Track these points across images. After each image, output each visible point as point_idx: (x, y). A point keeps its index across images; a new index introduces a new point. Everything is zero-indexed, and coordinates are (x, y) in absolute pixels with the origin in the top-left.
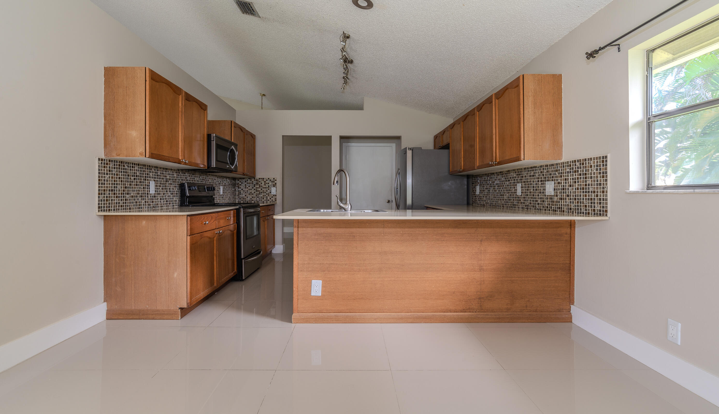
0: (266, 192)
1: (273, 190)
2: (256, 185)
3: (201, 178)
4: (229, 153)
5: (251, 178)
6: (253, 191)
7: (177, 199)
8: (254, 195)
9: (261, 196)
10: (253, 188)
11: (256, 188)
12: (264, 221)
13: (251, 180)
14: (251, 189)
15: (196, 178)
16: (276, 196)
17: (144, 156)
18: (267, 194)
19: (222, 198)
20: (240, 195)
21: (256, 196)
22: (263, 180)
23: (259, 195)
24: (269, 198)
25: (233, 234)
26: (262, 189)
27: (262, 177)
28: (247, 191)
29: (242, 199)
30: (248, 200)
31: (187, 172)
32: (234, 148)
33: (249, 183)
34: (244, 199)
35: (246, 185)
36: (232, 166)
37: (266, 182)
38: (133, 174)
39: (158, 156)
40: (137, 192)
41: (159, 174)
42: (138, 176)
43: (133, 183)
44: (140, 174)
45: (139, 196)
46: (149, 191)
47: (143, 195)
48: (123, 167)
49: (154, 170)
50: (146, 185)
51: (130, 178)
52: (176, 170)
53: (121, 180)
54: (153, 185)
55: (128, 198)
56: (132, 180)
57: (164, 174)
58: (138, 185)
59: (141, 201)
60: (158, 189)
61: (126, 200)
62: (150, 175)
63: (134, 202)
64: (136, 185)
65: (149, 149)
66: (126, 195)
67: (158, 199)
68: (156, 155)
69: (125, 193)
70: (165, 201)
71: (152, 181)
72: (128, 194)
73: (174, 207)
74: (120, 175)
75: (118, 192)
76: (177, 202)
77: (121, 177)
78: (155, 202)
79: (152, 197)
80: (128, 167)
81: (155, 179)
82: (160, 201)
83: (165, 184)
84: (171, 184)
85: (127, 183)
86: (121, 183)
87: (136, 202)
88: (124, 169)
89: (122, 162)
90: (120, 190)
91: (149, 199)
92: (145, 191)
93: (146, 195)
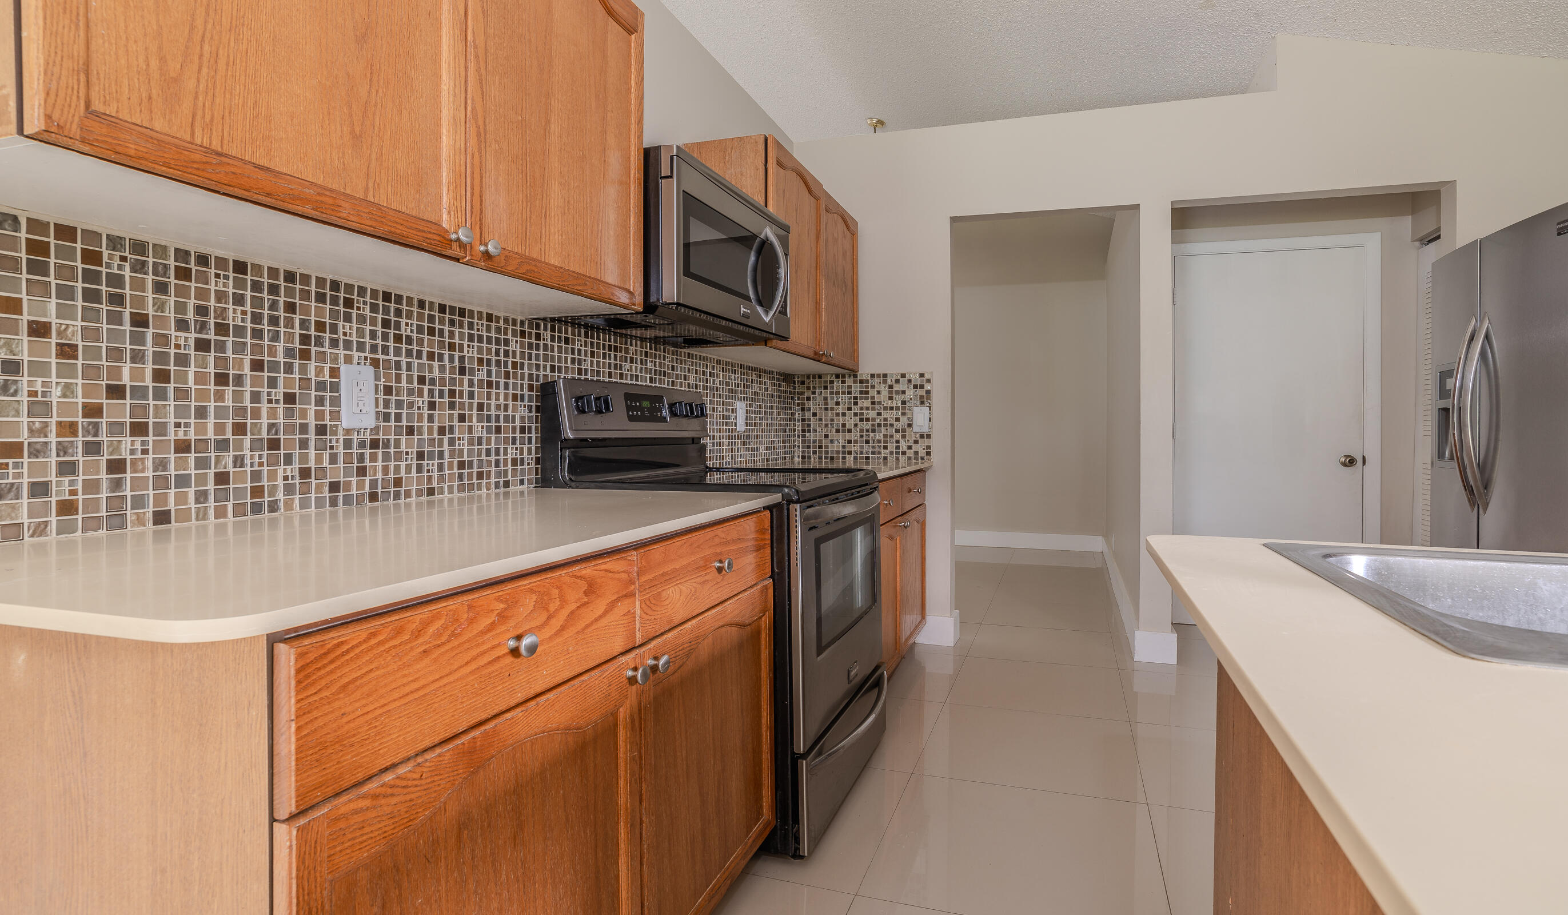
0: (895, 423)
1: (920, 416)
2: (861, 399)
3: (651, 366)
4: (752, 258)
5: (844, 376)
6: (850, 421)
7: (529, 452)
8: (855, 436)
9: (878, 436)
10: (850, 409)
11: (862, 408)
12: (891, 538)
13: (843, 382)
14: (844, 414)
15: (626, 366)
16: (929, 436)
17: (13, 127)
18: (897, 431)
19: (744, 443)
20: (807, 434)
21: (862, 436)
22: (885, 382)
23: (872, 435)
24: (903, 446)
25: (756, 635)
26: (879, 414)
27: (882, 372)
28: (832, 420)
29: (815, 447)
30: (832, 452)
31: (583, 339)
32: (773, 238)
33: (838, 393)
34: (820, 447)
35: (826, 399)
36: (767, 312)
37: (895, 389)
38: (191, 315)
39: (194, 157)
40: (231, 421)
41: (412, 331)
42: (240, 331)
43: (193, 365)
44: (257, 318)
45: (247, 444)
46: (336, 416)
47: (282, 437)
48: (79, 265)
49: (374, 308)
50: (305, 382)
51: (162, 340)
52: (521, 321)
53: (58, 344)
54: (361, 386)
55: (142, 454)
56: (178, 346)
57: (441, 333)
58: (239, 380)
59: (265, 468)
60: (399, 404)
61: (116, 466)
62: (341, 330)
63: (202, 479)
64: (222, 379)
65: (64, 73)
66: (121, 434)
67: (405, 457)
68: (177, 146)
69: (110, 424)
70: (451, 466)
71: (359, 364)
72: (139, 429)
73: (512, 488)
74: (50, 310)
75: (24, 419)
76: (528, 464)
77: (63, 327)
78: (376, 469)
79: (355, 445)
80: (139, 267)
81: (381, 357)
82: (415, 463)
83: (453, 381)
84: (490, 384)
85: (129, 364)
86: (54, 361)
87: (222, 478)
88: (91, 277)
89: (76, 229)
90: (54, 404)
91: (333, 459)
92: (304, 413)
93: (312, 436)
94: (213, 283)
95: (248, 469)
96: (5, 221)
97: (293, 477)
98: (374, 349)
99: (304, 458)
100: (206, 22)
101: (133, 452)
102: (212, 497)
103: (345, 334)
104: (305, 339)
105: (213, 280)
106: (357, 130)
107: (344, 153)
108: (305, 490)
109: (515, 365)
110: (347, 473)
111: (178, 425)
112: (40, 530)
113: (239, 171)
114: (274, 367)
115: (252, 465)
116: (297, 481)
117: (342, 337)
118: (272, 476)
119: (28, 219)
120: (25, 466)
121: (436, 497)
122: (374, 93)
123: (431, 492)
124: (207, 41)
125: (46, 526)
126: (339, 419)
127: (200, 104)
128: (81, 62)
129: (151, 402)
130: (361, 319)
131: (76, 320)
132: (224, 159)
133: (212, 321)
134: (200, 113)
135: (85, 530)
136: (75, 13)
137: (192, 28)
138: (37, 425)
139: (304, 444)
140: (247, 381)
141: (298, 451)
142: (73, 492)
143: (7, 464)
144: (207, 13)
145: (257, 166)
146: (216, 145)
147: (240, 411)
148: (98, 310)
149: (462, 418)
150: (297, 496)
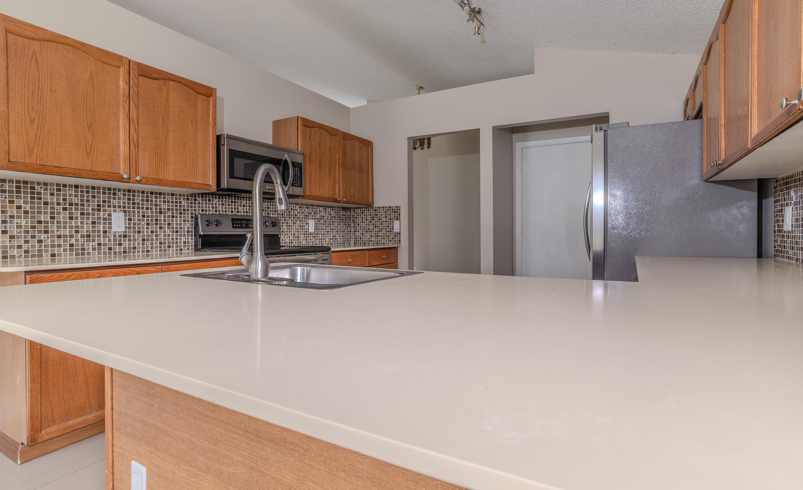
0: (388, 228)
1: (396, 226)
2: (375, 217)
5: (368, 208)
6: (371, 227)
7: (191, 239)
8: (373, 234)
9: (381, 233)
10: (371, 222)
11: (375, 222)
13: (369, 211)
14: (369, 225)
16: (400, 234)
18: (388, 232)
21: (375, 234)
22: (384, 210)
23: (379, 233)
24: (390, 238)
26: (382, 224)
27: (382, 206)
28: (365, 227)
30: (365, 240)
31: (218, 200)
32: (288, 159)
33: (367, 215)
35: (362, 218)
37: (387, 213)
38: (61, 201)
39: (36, 167)
40: (74, 229)
41: (139, 201)
42: (77, 204)
43: (62, 215)
44: (82, 200)
45: (79, 236)
46: (110, 228)
47: (91, 234)
48: (29, 191)
49: (124, 195)
50: (99, 218)
51: (52, 208)
52: (187, 195)
53: (24, 211)
54: (119, 219)
55: (47, 238)
56: (57, 210)
57: (152, 201)
58: (77, 218)
59: (86, 243)
60: (134, 224)
61: (40, 241)
62: (112, 202)
63: (65, 245)
64: (71, 218)
65: (3, 154)
66: (41, 233)
67: (137, 240)
68: (31, 166)
69: (38, 231)
70: (156, 243)
71: (118, 212)
72: (46, 232)
73: (183, 251)
74: (21, 202)
75: (15, 229)
76: (191, 243)
77: (25, 206)
78: (126, 244)
79: (117, 236)
80: (46, 189)
81: (127, 209)
82: (141, 242)
83: (156, 216)
84: (173, 217)
85: (43, 215)
86: (23, 215)
87: (71, 245)
88: (32, 193)
89: (28, 181)
90: (23, 226)
91: (110, 240)
92: (99, 227)
93: (102, 234)
94: (68, 192)
95: (80, 243)
96: (10, 181)
97: (95, 246)
98: (124, 207)
99: (99, 240)
100: (40, 134)
101: (44, 238)
102: (68, 250)
103: (113, 203)
104: (99, 206)
105: (68, 191)
106: (88, 152)
107: (84, 159)
108: (99, 249)
109: (184, 210)
110: (114, 245)
111: (58, 231)
112: (20, 257)
113: (49, 169)
114: (88, 214)
115: (81, 242)
116: (97, 247)
117: (112, 204)
118: (88, 245)
119: (16, 180)
120: (16, 241)
121: (150, 253)
122: (94, 141)
123: (148, 251)
124: (40, 138)
125: (21, 256)
126: (111, 229)
127: (39, 154)
128: (7, 151)
129: (50, 225)
130: (119, 198)
131: (28, 204)
132: (45, 167)
133: (68, 202)
134: (39, 156)
135: (31, 257)
136: (5, 141)
137: (36, 136)
138: (19, 231)
139: (99, 236)
140: (79, 218)
141: (97, 238)
142: (28, 248)
143: (11, 240)
144: (41, 132)
145: (54, 167)
146: (43, 163)
147: (77, 227)
148: (34, 201)
149: (161, 228)
150: (97, 251)
